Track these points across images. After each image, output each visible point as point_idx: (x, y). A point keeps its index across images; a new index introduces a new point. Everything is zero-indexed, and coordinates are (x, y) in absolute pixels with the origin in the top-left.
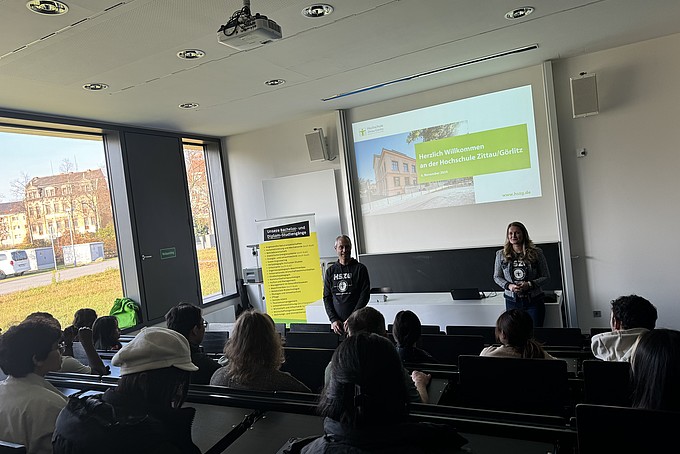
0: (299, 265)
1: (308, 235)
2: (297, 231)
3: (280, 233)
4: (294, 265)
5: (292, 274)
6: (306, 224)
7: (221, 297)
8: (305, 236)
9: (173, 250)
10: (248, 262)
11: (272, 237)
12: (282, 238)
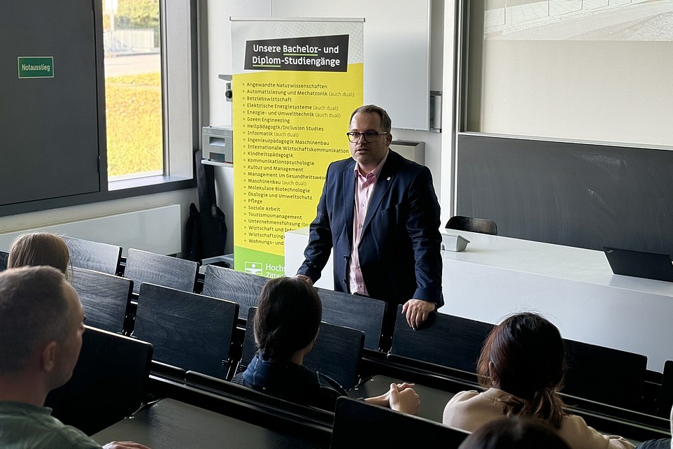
0: (315, 136)
1: (343, 67)
2: (321, 55)
3: (281, 55)
4: (304, 135)
5: (298, 156)
6: (342, 41)
7: (160, 180)
8: (336, 69)
9: (47, 62)
10: (221, 115)
11: (263, 61)
12: (284, 67)
